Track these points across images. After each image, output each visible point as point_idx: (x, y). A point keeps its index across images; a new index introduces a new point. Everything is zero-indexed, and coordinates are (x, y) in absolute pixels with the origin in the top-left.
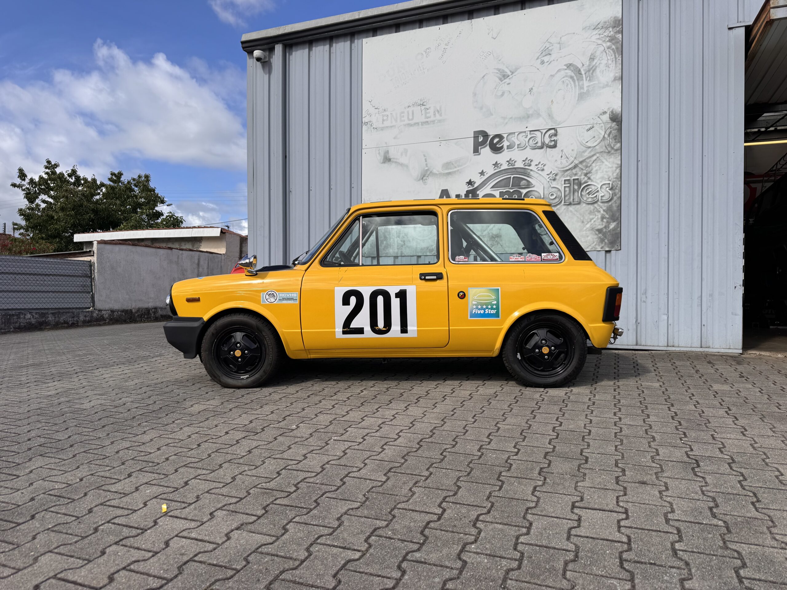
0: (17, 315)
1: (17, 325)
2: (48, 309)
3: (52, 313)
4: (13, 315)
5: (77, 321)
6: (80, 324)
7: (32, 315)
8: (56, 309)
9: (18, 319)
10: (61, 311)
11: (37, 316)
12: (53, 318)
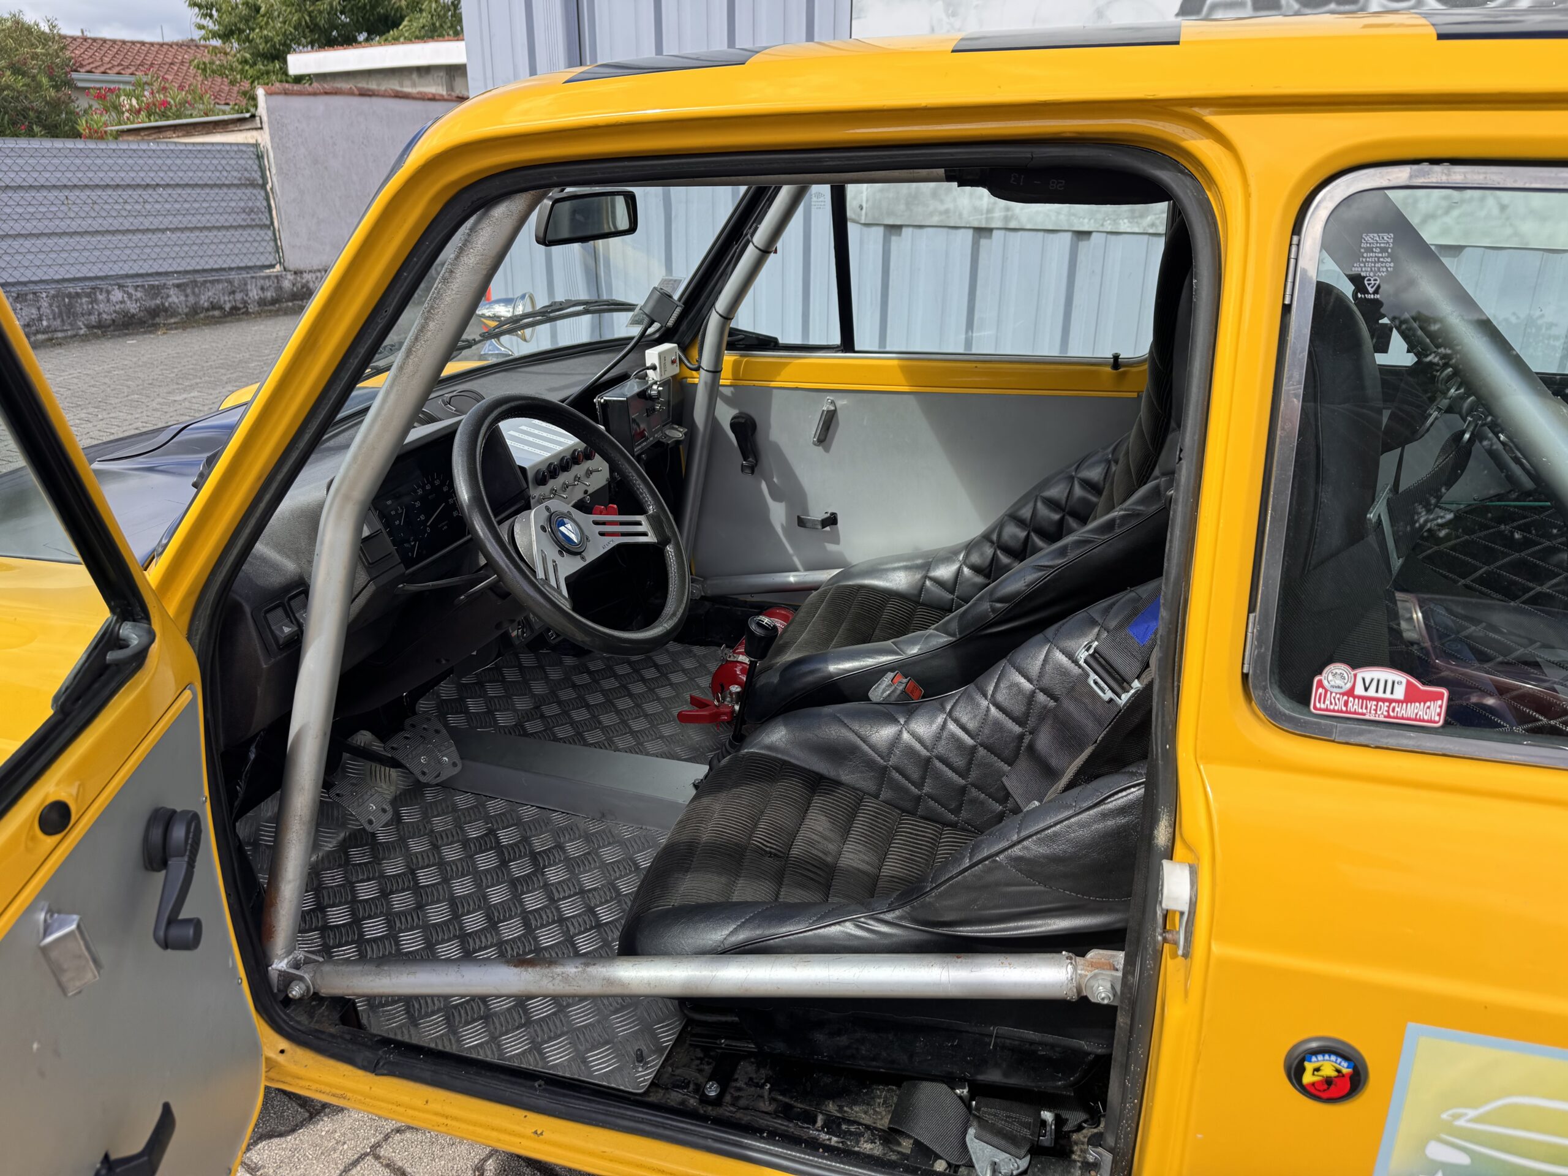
0: (88, 295)
1: (94, 319)
2: (166, 274)
3: (178, 286)
4: (78, 295)
5: (245, 303)
6: (252, 308)
7: (124, 292)
8: (186, 272)
9: (91, 303)
10: (200, 279)
11: (139, 295)
12: (182, 298)
